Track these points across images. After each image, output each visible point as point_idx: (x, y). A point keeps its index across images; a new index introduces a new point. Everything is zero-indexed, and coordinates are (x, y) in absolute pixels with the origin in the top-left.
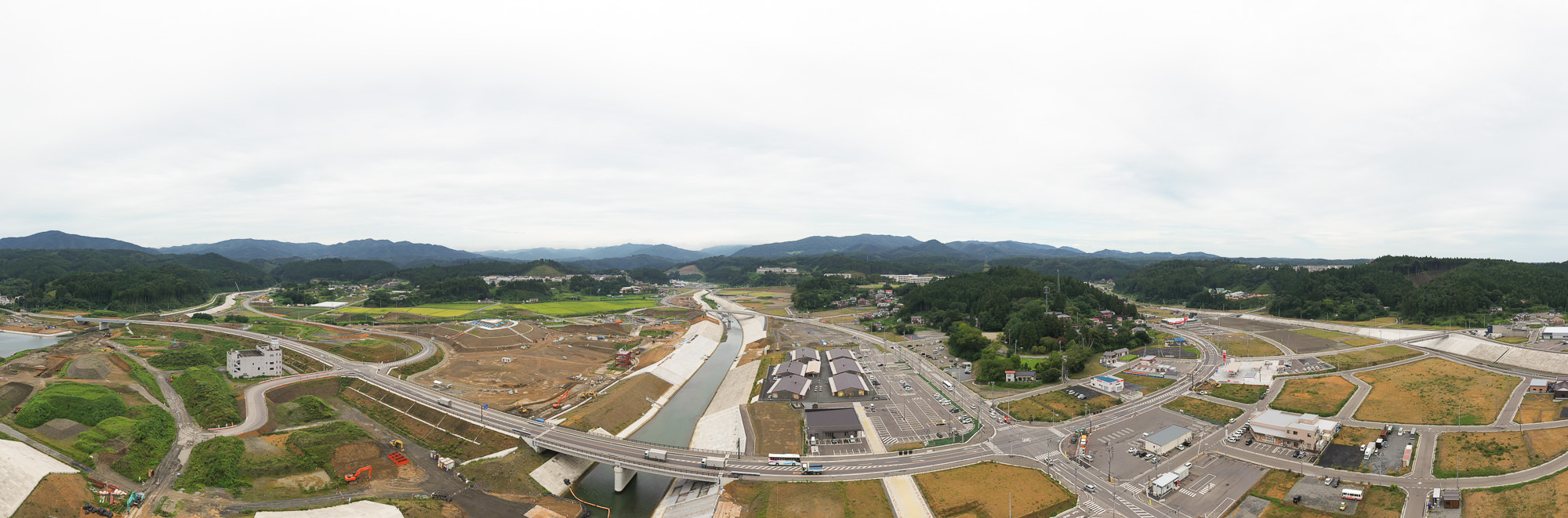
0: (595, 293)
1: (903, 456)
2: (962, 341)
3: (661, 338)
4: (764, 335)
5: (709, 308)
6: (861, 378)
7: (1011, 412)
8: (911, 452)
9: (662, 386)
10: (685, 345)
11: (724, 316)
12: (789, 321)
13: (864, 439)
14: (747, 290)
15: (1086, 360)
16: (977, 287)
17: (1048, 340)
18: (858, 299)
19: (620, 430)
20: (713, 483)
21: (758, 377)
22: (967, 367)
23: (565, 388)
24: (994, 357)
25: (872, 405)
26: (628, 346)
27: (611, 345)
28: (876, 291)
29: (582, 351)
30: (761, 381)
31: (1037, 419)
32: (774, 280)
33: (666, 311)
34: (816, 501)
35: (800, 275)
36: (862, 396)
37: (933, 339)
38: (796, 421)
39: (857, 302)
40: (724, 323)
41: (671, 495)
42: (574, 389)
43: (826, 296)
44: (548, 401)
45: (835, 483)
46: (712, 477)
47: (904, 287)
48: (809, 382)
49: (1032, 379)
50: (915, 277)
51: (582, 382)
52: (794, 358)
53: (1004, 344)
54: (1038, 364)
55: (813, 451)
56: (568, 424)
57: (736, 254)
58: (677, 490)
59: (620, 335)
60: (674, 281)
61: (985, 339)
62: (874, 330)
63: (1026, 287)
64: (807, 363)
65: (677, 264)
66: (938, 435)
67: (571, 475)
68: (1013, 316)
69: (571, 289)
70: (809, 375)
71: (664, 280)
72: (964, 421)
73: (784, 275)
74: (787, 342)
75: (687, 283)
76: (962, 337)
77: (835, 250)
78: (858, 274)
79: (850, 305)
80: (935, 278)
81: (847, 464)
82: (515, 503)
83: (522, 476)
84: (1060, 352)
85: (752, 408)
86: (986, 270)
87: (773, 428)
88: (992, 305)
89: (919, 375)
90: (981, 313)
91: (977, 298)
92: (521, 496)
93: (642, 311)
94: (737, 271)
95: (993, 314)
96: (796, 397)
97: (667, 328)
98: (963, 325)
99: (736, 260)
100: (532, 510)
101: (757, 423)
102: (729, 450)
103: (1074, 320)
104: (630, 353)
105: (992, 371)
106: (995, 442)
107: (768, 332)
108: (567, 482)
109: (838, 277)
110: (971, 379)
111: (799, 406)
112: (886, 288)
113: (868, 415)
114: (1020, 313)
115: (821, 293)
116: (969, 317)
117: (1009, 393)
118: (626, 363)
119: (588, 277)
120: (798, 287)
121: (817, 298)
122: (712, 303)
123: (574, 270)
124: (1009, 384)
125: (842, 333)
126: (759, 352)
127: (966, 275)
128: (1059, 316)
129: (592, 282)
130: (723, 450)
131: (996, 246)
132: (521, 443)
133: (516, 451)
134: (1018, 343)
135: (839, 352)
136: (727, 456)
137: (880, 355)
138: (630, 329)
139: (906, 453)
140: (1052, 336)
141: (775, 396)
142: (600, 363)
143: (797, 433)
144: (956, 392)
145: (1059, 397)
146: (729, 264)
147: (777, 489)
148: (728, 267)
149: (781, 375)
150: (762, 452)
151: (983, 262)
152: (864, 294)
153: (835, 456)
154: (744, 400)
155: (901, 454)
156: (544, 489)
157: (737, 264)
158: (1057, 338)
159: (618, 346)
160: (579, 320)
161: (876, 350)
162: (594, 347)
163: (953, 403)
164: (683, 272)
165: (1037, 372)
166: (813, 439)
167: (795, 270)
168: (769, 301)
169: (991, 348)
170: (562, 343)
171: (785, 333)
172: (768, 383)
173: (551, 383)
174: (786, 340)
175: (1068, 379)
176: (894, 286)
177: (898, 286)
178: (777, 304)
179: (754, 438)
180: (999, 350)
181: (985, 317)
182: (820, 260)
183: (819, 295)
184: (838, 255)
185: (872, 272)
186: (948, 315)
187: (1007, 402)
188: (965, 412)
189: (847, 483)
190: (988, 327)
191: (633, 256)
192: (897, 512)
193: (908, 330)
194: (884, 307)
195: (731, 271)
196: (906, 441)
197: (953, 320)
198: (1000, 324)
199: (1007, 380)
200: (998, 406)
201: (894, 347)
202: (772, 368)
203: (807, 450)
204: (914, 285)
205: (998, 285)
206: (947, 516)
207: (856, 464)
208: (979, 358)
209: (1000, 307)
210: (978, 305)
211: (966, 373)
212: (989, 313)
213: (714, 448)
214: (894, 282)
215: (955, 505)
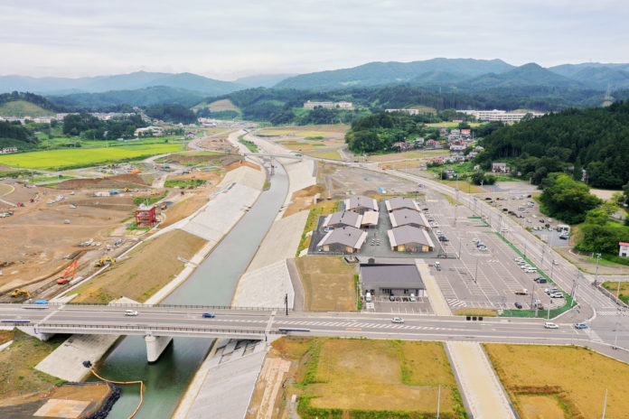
0: (100, 137)
1: (471, 321)
2: (559, 198)
3: (191, 188)
4: (313, 182)
5: (248, 151)
6: (425, 232)
7: (621, 295)
8: (481, 319)
9: (196, 243)
11: (266, 160)
12: (343, 165)
13: (426, 299)
14: (293, 129)
16: (589, 128)
18: (426, 140)
19: (147, 296)
20: (260, 340)
21: (307, 228)
22: (563, 231)
23: (72, 258)
24: (604, 223)
25: (437, 262)
26: (149, 201)
27: (128, 200)
28: (449, 131)
29: (91, 211)
30: (311, 233)
32: (325, 117)
33: (196, 157)
34: (371, 358)
35: (357, 111)
36: (425, 252)
37: (520, 193)
38: (350, 275)
39: (424, 144)
40: (266, 168)
41: (214, 357)
42: (84, 259)
43: (387, 136)
44: (50, 276)
45: (392, 341)
47: (486, 127)
48: (365, 234)
50: (502, 113)
51: (95, 248)
52: (348, 208)
53: (622, 206)
55: (368, 307)
56: (81, 299)
57: (278, 85)
58: (220, 351)
59: (139, 187)
60: (203, 120)
61: (593, 198)
62: (444, 177)
64: (363, 214)
65: (207, 98)
66: (516, 305)
67: (91, 355)
69: (65, 133)
70: (365, 227)
71: (190, 118)
72: (552, 295)
73: (336, 111)
74: (340, 190)
75: (219, 121)
76: (560, 193)
77: (399, 80)
78: (427, 110)
79: (416, 148)
80: (529, 115)
82: (19, 406)
83: (23, 373)
85: (300, 263)
86: (607, 104)
87: (324, 283)
88: (609, 154)
89: (497, 233)
90: (593, 163)
91: (588, 143)
92: (27, 396)
93: (165, 158)
94: (281, 106)
95: (610, 166)
96: (350, 250)
97: (198, 177)
98: (563, 178)
99: (279, 92)
100: (44, 406)
101: (306, 278)
102: (276, 306)
104: (154, 208)
105: (601, 239)
107: (318, 178)
108: (87, 364)
109: (401, 114)
110: (568, 245)
111: (353, 260)
112: (463, 127)
113: (432, 273)
115: (381, 133)
116: (573, 168)
117: (621, 272)
118: (150, 219)
119: (89, 116)
120: (354, 125)
121: (376, 139)
122: (250, 144)
123: (68, 107)
124: (624, 260)
125: (405, 181)
126: (308, 201)
127: (574, 112)
129: (95, 124)
130: (269, 306)
132: (17, 335)
133: (11, 346)
135: (400, 202)
136: (274, 313)
137: (449, 207)
138: (151, 178)
139: (475, 319)
141: (327, 249)
142: (116, 223)
143: (351, 288)
144: (546, 260)
146: (270, 97)
147: (329, 344)
148: (270, 101)
149: (334, 227)
150: (310, 308)
151: (603, 92)
152: (434, 134)
154: (293, 255)
155: (468, 319)
156: (57, 379)
157: (280, 99)
159: (138, 201)
160: (83, 173)
161: (445, 201)
162: (105, 205)
163: (540, 272)
164: (214, 107)
166: (369, 295)
167: (350, 104)
168: (319, 142)
169: (601, 210)
170: (61, 203)
171: (337, 180)
172: (317, 237)
173: (51, 255)
174: (339, 187)
176: (473, 125)
177: (477, 125)
178: (329, 145)
179: (303, 293)
180: (613, 215)
181: (596, 168)
182: (381, 92)
183: (379, 135)
184: (404, 86)
185: (445, 108)
186: (543, 164)
187: (617, 283)
188: (555, 285)
189: (404, 343)
190: (601, 183)
191: (148, 88)
192: (460, 378)
193: (488, 180)
194: (458, 151)
195: (273, 106)
196: (476, 307)
197: (549, 171)
198: (619, 180)
199: (620, 254)
200: (603, 285)
201: (468, 199)
202: (322, 219)
203: (361, 307)
204: (500, 123)
205: (623, 127)
206: (520, 393)
207: (417, 324)
208: (581, 221)
209: (623, 157)
210: (588, 153)
211: (562, 238)
212: (603, 165)
213: (259, 305)
214: (473, 120)
215: (531, 384)
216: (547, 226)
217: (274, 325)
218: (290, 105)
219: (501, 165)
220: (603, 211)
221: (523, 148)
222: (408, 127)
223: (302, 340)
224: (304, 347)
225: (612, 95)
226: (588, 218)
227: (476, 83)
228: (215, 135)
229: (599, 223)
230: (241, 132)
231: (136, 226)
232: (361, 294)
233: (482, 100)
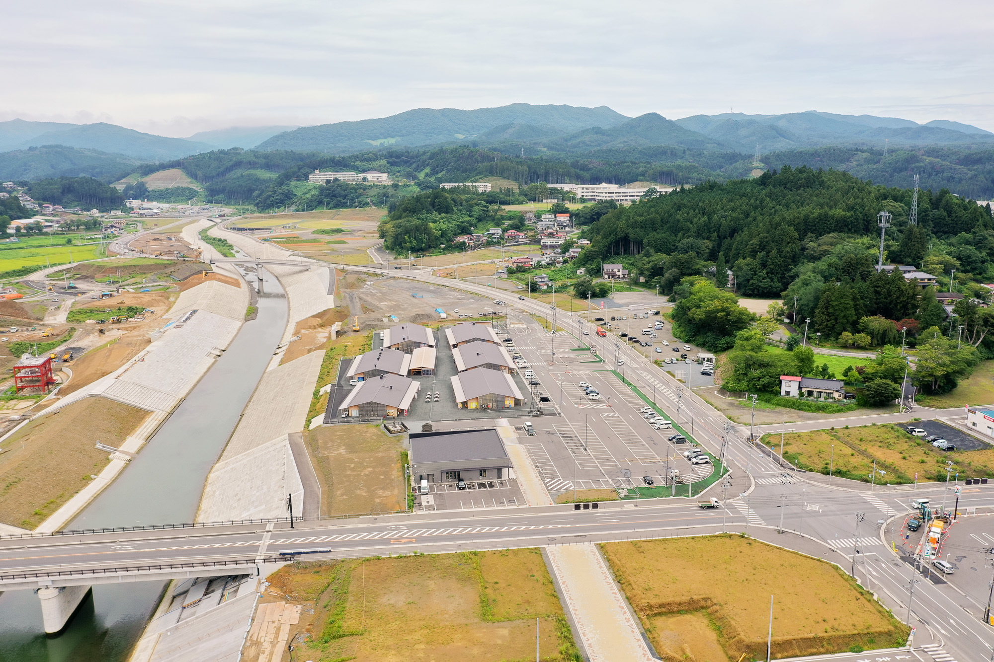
1: (582, 511)
2: (698, 314)
3: (118, 321)
4: (329, 303)
5: (217, 256)
6: (508, 377)
7: (786, 453)
8: (595, 506)
10: (171, 331)
11: (248, 270)
12: (377, 275)
13: (514, 482)
14: (291, 216)
15: (961, 373)
16: (733, 210)
17: (878, 322)
18: (504, 231)
19: (41, 516)
20: (247, 575)
21: (321, 380)
22: (705, 363)
24: (759, 348)
25: (529, 423)
26: (40, 347)
30: (328, 388)
31: (839, 473)
32: (345, 197)
33: (125, 267)
34: (431, 585)
35: (395, 186)
36: (509, 408)
37: (644, 309)
38: (394, 454)
39: (502, 238)
40: (249, 283)
41: (167, 611)
43: (444, 227)
45: (463, 555)
46: (245, 566)
48: (415, 385)
49: (836, 395)
50: (614, 188)
52: (386, 344)
53: (782, 322)
54: (850, 369)
55: (424, 504)
57: (266, 144)
58: (178, 601)
59: (19, 324)
60: (135, 203)
61: (743, 313)
62: (534, 288)
63: (838, 212)
64: (411, 352)
65: (141, 167)
66: (645, 480)
68: (806, 270)
70: (416, 373)
71: (112, 201)
72: (695, 460)
74: (373, 315)
75: (165, 206)
76: (699, 307)
77: (460, 137)
79: (489, 243)
80: (651, 191)
81: (484, 524)
84: (902, 350)
85: (312, 438)
86: (756, 174)
87: (352, 469)
88: (762, 247)
89: (615, 372)
90: (741, 261)
91: (733, 232)
93: (68, 271)
94: (270, 180)
95: (764, 265)
96: (393, 412)
97: (129, 301)
98: (702, 285)
99: (266, 157)
101: (322, 463)
102: (272, 515)
103: (942, 284)
104: (49, 360)
105: (756, 373)
106: (751, 503)
107: (337, 295)
109: (465, 191)
110: (713, 384)
111: (398, 428)
112: (558, 210)
113: (520, 441)
114: (822, 265)
115: (434, 222)
116: (714, 269)
117: (785, 418)
118: (42, 380)
120: (391, 209)
121: (427, 231)
122: (221, 244)
124: (787, 401)
125: (476, 296)
126: (322, 335)
127: (712, 186)
128: (907, 276)
130: (261, 516)
131: (781, 124)
134: (811, 325)
135: (469, 331)
136: (270, 527)
137: (542, 334)
138: (43, 307)
139: (586, 507)
140: (888, 314)
141: (355, 413)
143: (396, 474)
144: (683, 407)
145: (891, 437)
146: (252, 165)
147: (363, 570)
148: (253, 172)
149: (364, 376)
150: (331, 512)
151: (751, 157)
152: (516, 221)
153: (463, 510)
154: (297, 425)
155: (577, 507)
157: (268, 167)
158: (898, 319)
159: (18, 350)
161: (537, 326)
163: (676, 427)
164: (153, 182)
165: (848, 384)
166: (424, 483)
167: (384, 176)
168: (338, 237)
169: (755, 330)
171: (369, 299)
172: (339, 393)
174: (371, 311)
175: (914, 405)
176: (573, 207)
177: (579, 206)
178: (352, 243)
179: (319, 489)
180: (771, 336)
181: (745, 268)
182: (433, 156)
183: (431, 225)
184: (467, 147)
185: (531, 180)
186: (674, 264)
187: (780, 435)
188: (697, 445)
189: (483, 555)
190: (753, 290)
191: (31, 149)
192: (568, 601)
193: (598, 290)
194: (553, 247)
195: (258, 180)
196: (588, 488)
197: (683, 274)
198: (777, 285)
199: (783, 393)
200: (762, 439)
201: (570, 322)
202: (347, 363)
203: (413, 502)
204: (611, 204)
205: (778, 207)
206: (656, 615)
207: (501, 523)
208: (729, 347)
209: (780, 251)
210: (734, 246)
211: (704, 373)
212: (755, 263)
213: (245, 516)
214: (573, 199)
215: (670, 600)
216: (684, 357)
217: (270, 548)
218: (287, 177)
219: (615, 267)
220: (757, 331)
221: (645, 241)
222: (477, 211)
223: (318, 567)
224: (321, 580)
225: (762, 161)
226: (738, 342)
227: (574, 142)
228: (157, 229)
229: (752, 350)
230: (204, 223)
231: (16, 393)
232: (413, 484)
233: (584, 168)
